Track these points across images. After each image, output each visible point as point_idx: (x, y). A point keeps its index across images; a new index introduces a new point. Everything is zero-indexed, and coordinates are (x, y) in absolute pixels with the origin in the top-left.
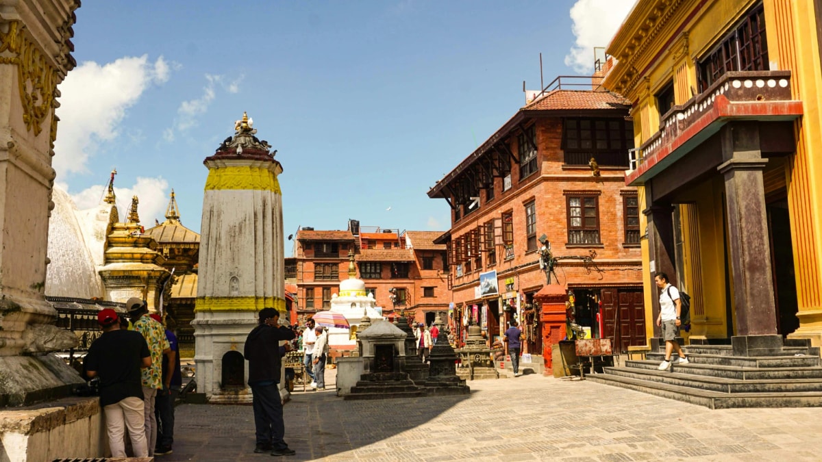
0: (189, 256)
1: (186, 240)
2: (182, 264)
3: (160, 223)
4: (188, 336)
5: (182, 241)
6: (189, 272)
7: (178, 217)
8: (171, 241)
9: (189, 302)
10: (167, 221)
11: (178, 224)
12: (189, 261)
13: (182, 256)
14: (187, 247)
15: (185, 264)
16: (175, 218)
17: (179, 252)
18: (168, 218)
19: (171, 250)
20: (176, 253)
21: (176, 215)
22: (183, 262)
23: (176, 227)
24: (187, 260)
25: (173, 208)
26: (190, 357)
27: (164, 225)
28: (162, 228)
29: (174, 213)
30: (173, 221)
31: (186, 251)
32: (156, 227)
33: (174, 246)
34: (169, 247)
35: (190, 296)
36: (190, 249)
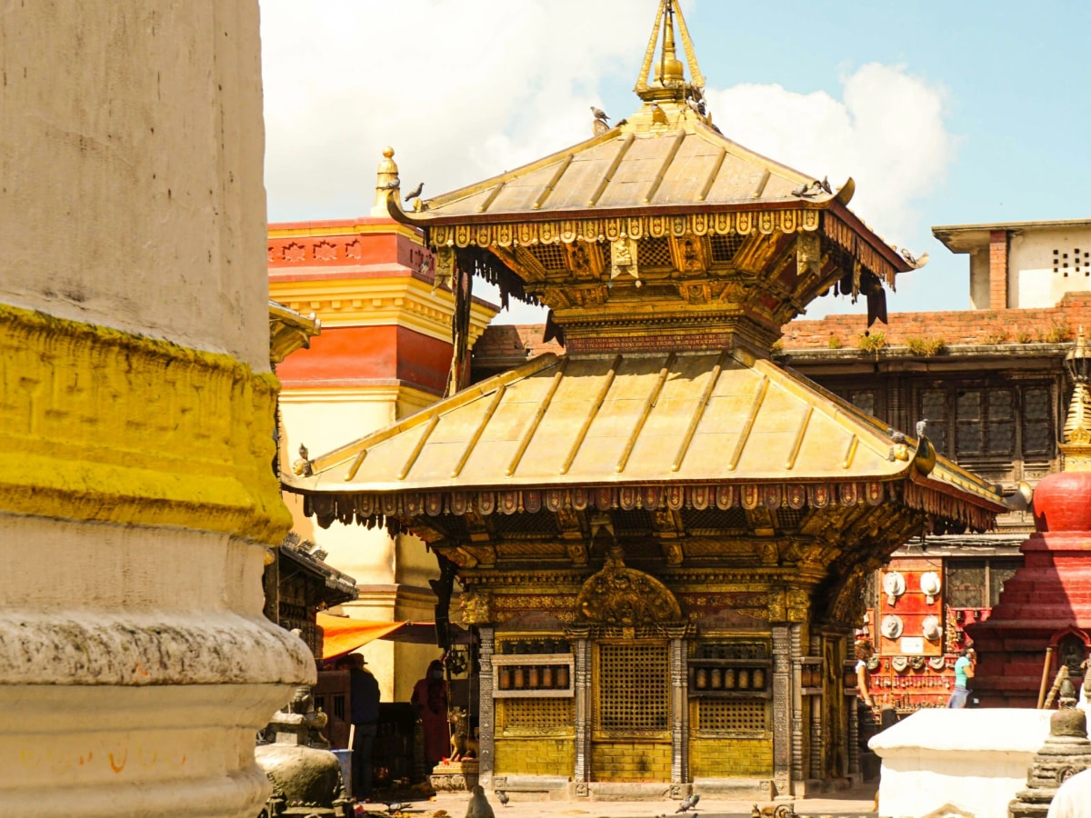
0: (739, 275)
1: (717, 197)
2: (708, 317)
3: (612, 123)
4: (737, 670)
5: (696, 200)
6: (740, 356)
7: (694, 93)
8: (643, 203)
9: (725, 503)
10: (643, 112)
11: (692, 122)
12: (743, 300)
13: (708, 275)
14: (723, 228)
15: (722, 317)
16: (677, 95)
17: (690, 257)
18: (648, 96)
19: (652, 249)
20: (680, 263)
21: (688, 80)
22: (714, 306)
23: (682, 138)
24: (729, 299)
25: (670, 47)
26: (747, 773)
27: (626, 131)
28: (614, 147)
29: (677, 73)
30: (670, 109)
31: (724, 248)
32: (588, 145)
33: (659, 228)
34: (636, 230)
35: (726, 473)
36: (738, 241)
